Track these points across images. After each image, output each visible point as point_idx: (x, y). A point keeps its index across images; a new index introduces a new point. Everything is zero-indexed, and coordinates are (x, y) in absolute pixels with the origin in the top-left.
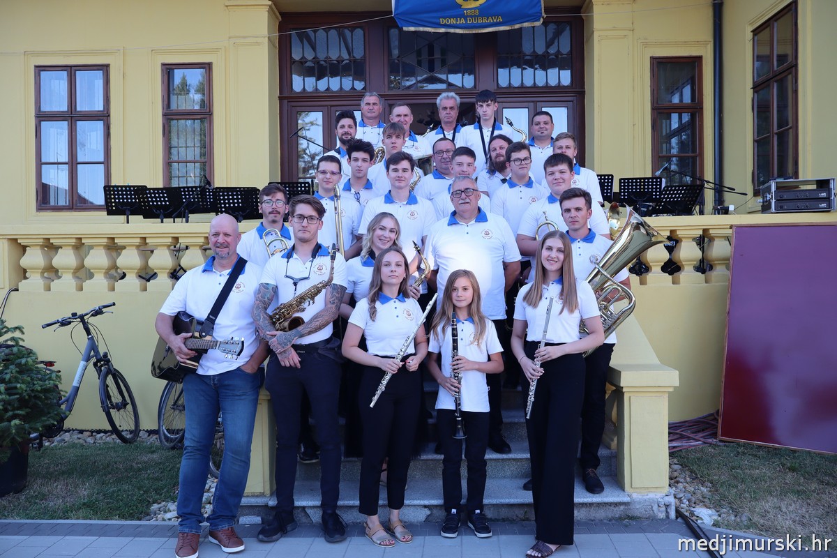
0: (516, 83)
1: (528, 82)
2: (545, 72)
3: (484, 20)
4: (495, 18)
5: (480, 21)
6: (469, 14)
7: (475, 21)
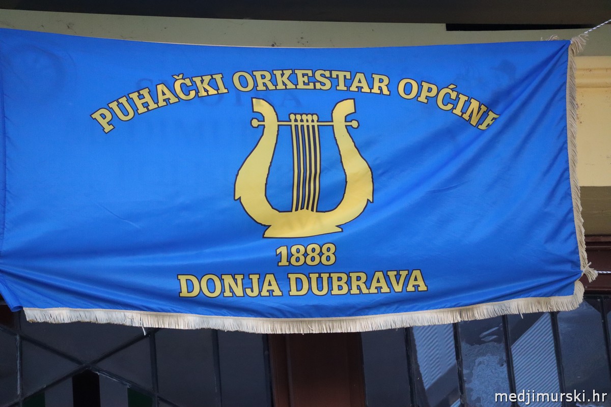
3: (354, 283)
4: (398, 277)
5: (340, 288)
6: (298, 259)
7: (320, 288)
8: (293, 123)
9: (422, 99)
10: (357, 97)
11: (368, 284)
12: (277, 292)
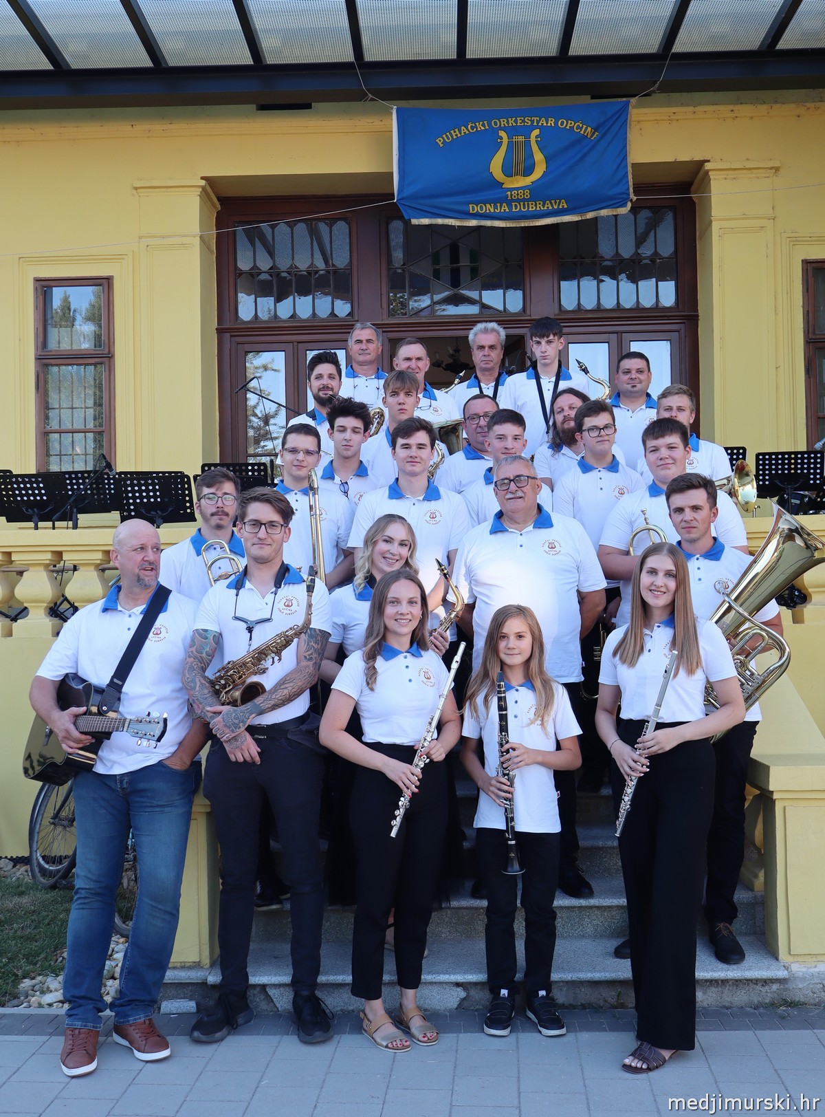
0: (589, 303)
1: (609, 303)
2: (634, 286)
3: (538, 206)
4: (556, 202)
5: (532, 208)
6: (515, 197)
7: (524, 208)
8: (514, 140)
9: (568, 127)
10: (541, 128)
11: (544, 206)
12: (507, 210)
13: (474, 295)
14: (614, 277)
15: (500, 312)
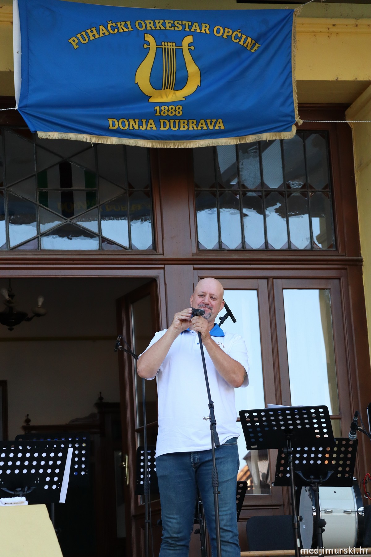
0: (231, 242)
1: (255, 241)
3: (191, 125)
4: (211, 122)
5: (184, 127)
6: (164, 113)
7: (175, 127)
8: (163, 47)
9: (225, 36)
10: (194, 34)
11: (197, 125)
12: (154, 128)
13: (91, 226)
14: (261, 211)
15: (125, 248)
